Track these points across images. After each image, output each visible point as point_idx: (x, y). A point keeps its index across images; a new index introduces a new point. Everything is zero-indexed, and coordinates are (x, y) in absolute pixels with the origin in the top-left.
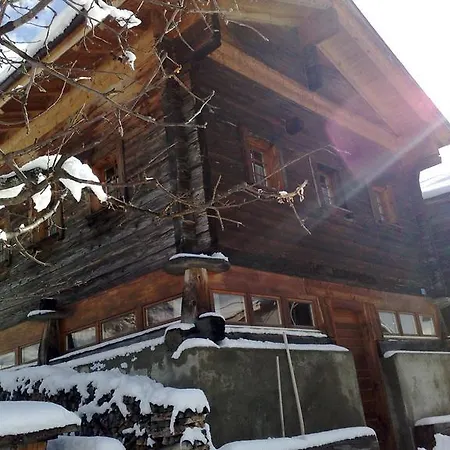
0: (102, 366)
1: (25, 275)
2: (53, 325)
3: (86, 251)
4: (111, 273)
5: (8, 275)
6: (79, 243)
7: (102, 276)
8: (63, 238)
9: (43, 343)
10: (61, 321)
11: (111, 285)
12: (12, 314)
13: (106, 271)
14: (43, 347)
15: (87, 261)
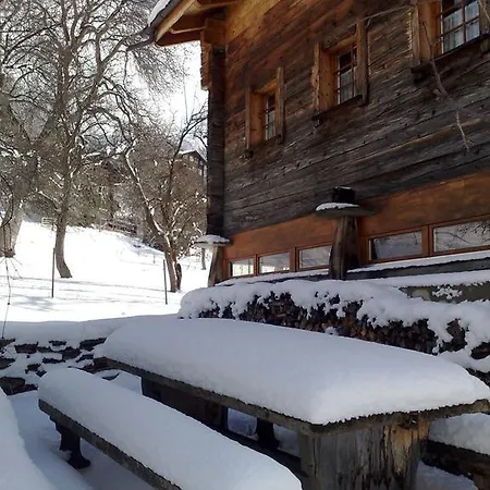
0: (455, 293)
1: (305, 155)
2: (351, 224)
3: (407, 120)
4: (453, 155)
5: (279, 155)
6: (395, 109)
7: (437, 159)
8: (367, 102)
9: (336, 247)
10: (360, 220)
11: (454, 173)
12: (286, 205)
13: (443, 153)
14: (336, 252)
15: (410, 136)
